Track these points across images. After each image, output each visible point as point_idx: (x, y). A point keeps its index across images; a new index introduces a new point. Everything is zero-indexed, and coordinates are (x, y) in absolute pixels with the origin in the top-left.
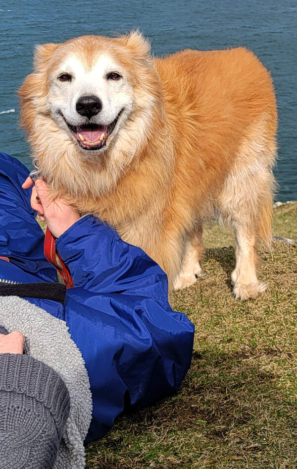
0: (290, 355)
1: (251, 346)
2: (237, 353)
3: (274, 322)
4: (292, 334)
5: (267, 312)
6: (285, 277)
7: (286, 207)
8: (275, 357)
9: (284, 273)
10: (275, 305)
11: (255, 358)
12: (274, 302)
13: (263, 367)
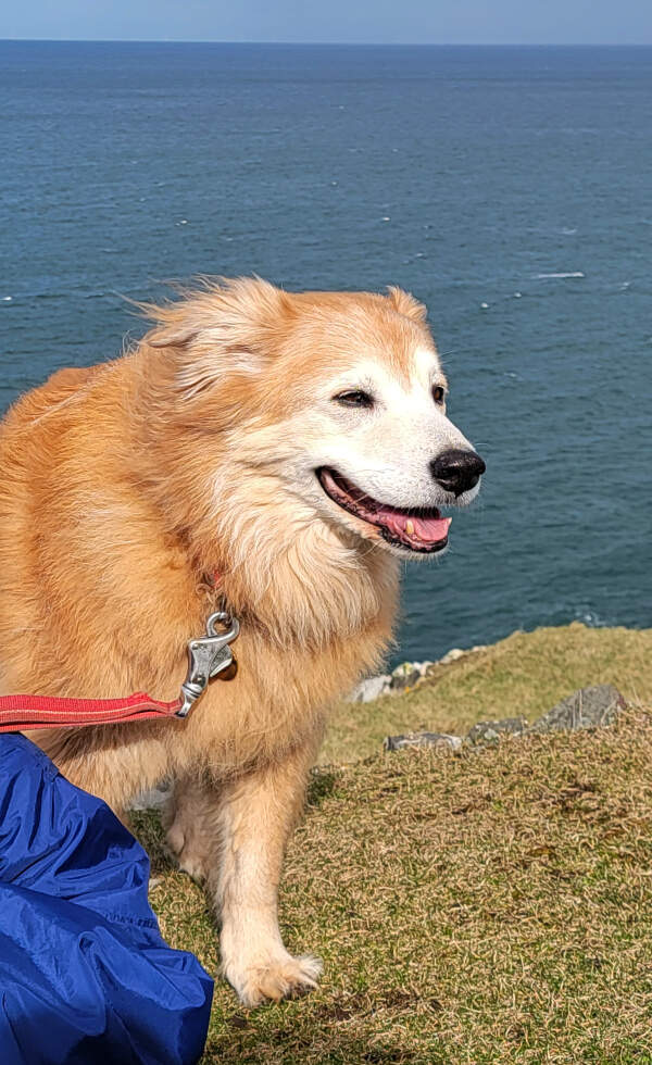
0: (435, 1004)
1: (354, 990)
2: (326, 1008)
3: (406, 932)
4: (444, 956)
5: (392, 909)
6: (433, 826)
8: (404, 1012)
9: (434, 816)
10: (410, 892)
11: (363, 1016)
12: (409, 884)
13: (378, 1037)
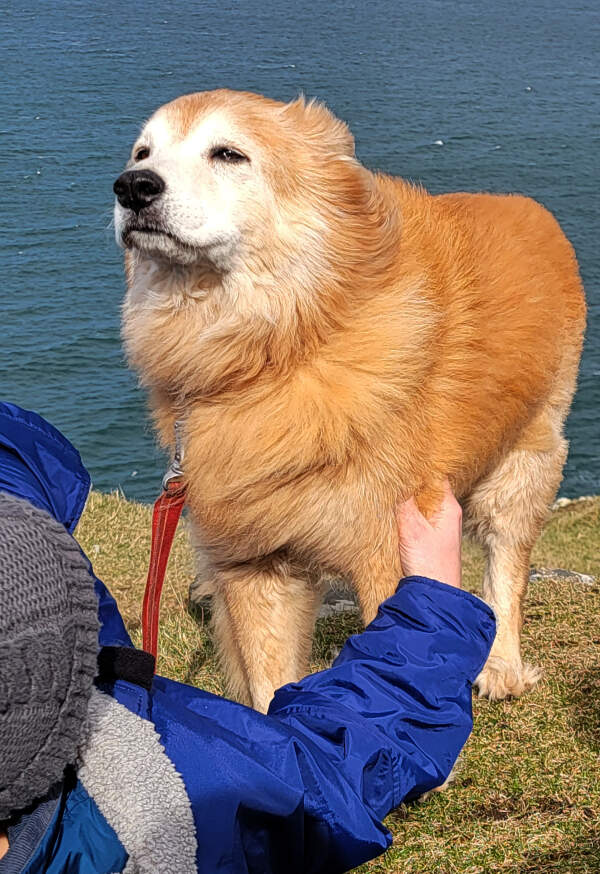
0: (588, 812)
1: (509, 794)
2: (483, 808)
3: (556, 745)
4: (593, 770)
5: (541, 724)
6: (577, 652)
7: (578, 507)
8: (558, 817)
9: (576, 644)
10: (558, 710)
11: (519, 818)
12: (557, 703)
13: (536, 837)
